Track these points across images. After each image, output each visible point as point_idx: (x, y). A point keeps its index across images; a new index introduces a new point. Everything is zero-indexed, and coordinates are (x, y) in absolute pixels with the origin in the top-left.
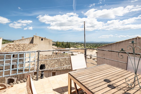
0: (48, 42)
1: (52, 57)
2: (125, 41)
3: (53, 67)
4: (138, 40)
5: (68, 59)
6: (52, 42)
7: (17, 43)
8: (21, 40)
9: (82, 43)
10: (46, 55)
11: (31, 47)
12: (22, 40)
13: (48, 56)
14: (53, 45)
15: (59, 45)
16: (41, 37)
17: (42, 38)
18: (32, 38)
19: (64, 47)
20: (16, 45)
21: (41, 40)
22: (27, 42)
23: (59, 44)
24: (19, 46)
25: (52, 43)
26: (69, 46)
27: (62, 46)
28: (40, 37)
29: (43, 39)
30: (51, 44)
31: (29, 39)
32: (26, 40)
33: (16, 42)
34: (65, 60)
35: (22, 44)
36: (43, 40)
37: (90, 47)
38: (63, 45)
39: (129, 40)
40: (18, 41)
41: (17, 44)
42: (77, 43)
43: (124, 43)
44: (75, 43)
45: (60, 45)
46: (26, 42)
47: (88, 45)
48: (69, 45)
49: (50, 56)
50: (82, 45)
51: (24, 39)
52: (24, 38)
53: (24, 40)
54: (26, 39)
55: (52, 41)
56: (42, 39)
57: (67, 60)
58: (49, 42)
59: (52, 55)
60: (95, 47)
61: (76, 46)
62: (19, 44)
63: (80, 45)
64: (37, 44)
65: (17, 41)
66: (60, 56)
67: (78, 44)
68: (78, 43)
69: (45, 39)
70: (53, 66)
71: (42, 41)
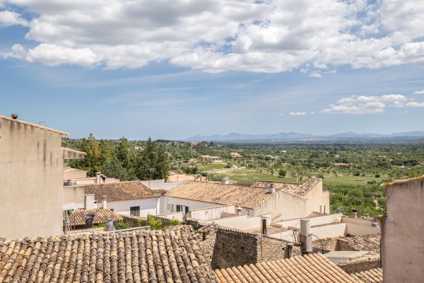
0: (35, 147)
1: (68, 254)
5: (175, 266)
10: (27, 244)
13: (38, 246)
15: (102, 159)
19: (131, 170)
23: (98, 153)
25: (59, 153)
26: (158, 169)
27: (119, 164)
30: (55, 157)
34: (161, 272)
37: (276, 166)
38: (122, 157)
42: (204, 148)
44: (189, 144)
45: (108, 161)
47: (267, 159)
48: (162, 159)
49: (56, 248)
50: (231, 158)
57: (172, 271)
58: (41, 147)
59: (64, 241)
60: (309, 166)
61: (200, 167)
63: (223, 157)
66: (122, 244)
67: (212, 154)
68: (212, 143)
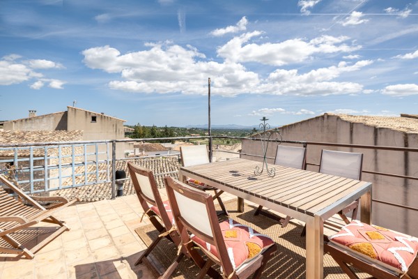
0: (112, 126)
2: (302, 123)
3: (129, 192)
4: (325, 120)
6: (125, 126)
7: (16, 129)
8: (26, 120)
9: (205, 130)
11: (63, 139)
12: (30, 119)
14: (127, 134)
16: (90, 113)
17: (94, 115)
18: (61, 115)
20: (14, 134)
21: (90, 119)
22: (49, 126)
23: (142, 132)
24: (26, 137)
25: (122, 129)
28: (86, 112)
29: (95, 117)
31: (52, 118)
32: (45, 120)
33: (12, 127)
35: (35, 133)
36: (97, 119)
38: (153, 133)
39: (308, 120)
40: (19, 124)
41: (16, 132)
42: (192, 131)
43: (298, 128)
46: (43, 125)
50: (205, 135)
51: (38, 118)
52: (36, 115)
53: (37, 121)
54: (43, 117)
55: (124, 124)
56: (94, 119)
58: (115, 127)
62: (25, 134)
63: (202, 135)
64: (79, 131)
65: (15, 122)
67: (196, 133)
68: (196, 129)
69: (102, 117)
70: (130, 189)
71: (94, 124)
